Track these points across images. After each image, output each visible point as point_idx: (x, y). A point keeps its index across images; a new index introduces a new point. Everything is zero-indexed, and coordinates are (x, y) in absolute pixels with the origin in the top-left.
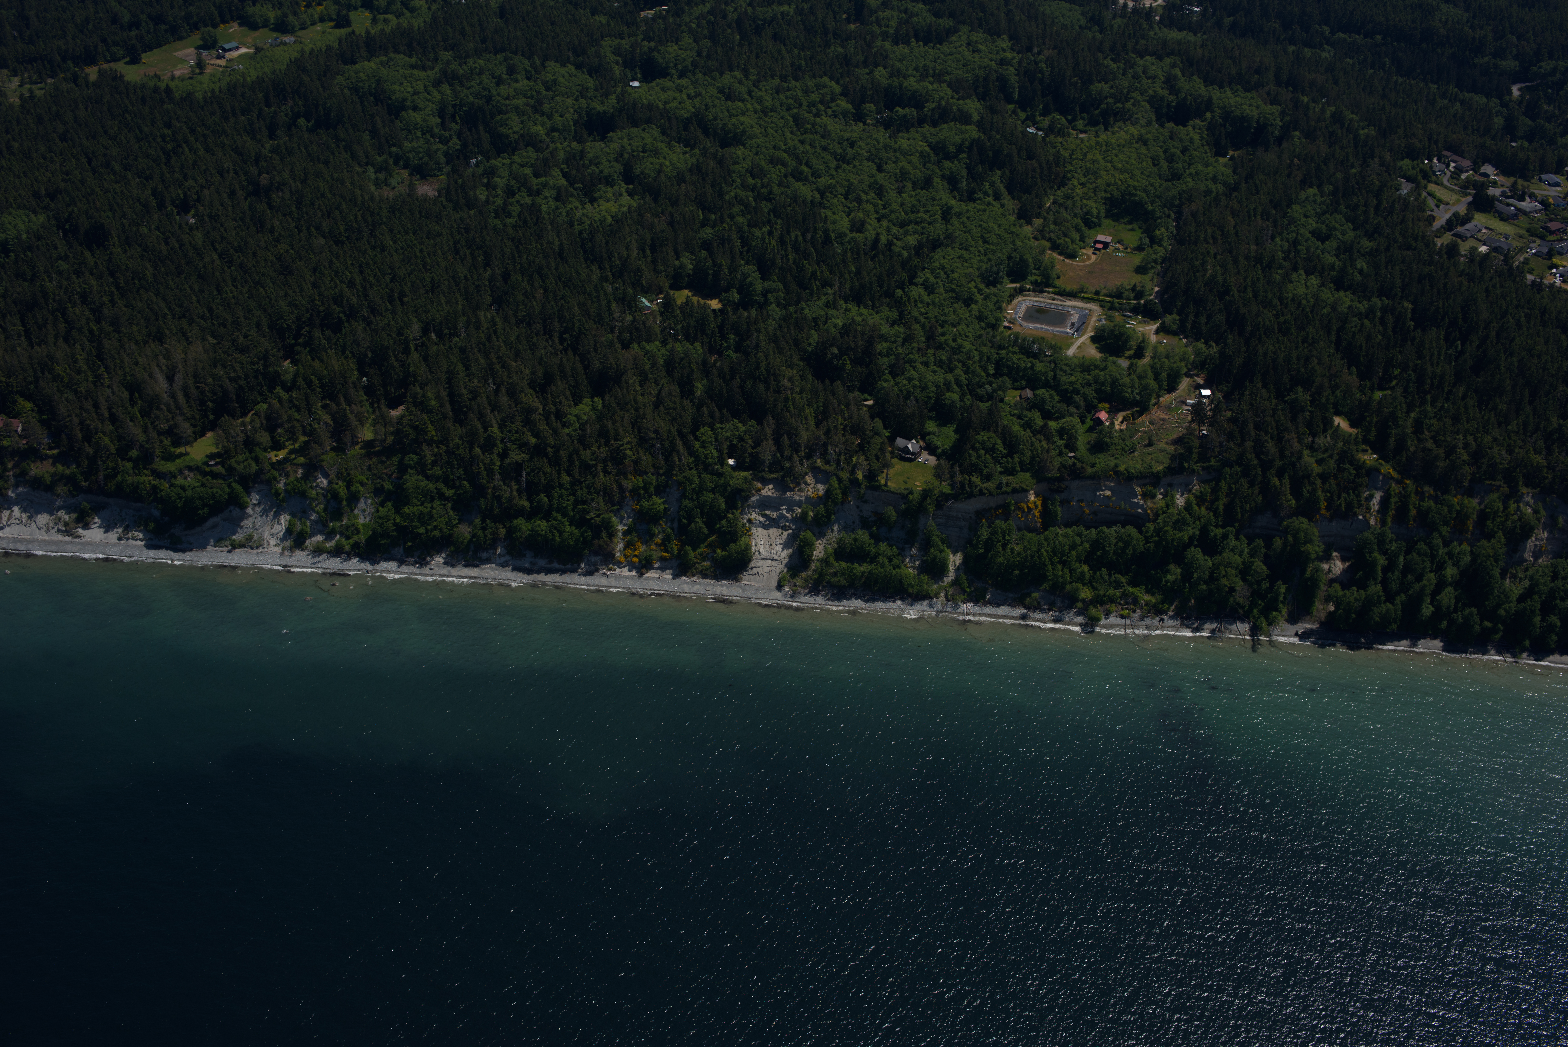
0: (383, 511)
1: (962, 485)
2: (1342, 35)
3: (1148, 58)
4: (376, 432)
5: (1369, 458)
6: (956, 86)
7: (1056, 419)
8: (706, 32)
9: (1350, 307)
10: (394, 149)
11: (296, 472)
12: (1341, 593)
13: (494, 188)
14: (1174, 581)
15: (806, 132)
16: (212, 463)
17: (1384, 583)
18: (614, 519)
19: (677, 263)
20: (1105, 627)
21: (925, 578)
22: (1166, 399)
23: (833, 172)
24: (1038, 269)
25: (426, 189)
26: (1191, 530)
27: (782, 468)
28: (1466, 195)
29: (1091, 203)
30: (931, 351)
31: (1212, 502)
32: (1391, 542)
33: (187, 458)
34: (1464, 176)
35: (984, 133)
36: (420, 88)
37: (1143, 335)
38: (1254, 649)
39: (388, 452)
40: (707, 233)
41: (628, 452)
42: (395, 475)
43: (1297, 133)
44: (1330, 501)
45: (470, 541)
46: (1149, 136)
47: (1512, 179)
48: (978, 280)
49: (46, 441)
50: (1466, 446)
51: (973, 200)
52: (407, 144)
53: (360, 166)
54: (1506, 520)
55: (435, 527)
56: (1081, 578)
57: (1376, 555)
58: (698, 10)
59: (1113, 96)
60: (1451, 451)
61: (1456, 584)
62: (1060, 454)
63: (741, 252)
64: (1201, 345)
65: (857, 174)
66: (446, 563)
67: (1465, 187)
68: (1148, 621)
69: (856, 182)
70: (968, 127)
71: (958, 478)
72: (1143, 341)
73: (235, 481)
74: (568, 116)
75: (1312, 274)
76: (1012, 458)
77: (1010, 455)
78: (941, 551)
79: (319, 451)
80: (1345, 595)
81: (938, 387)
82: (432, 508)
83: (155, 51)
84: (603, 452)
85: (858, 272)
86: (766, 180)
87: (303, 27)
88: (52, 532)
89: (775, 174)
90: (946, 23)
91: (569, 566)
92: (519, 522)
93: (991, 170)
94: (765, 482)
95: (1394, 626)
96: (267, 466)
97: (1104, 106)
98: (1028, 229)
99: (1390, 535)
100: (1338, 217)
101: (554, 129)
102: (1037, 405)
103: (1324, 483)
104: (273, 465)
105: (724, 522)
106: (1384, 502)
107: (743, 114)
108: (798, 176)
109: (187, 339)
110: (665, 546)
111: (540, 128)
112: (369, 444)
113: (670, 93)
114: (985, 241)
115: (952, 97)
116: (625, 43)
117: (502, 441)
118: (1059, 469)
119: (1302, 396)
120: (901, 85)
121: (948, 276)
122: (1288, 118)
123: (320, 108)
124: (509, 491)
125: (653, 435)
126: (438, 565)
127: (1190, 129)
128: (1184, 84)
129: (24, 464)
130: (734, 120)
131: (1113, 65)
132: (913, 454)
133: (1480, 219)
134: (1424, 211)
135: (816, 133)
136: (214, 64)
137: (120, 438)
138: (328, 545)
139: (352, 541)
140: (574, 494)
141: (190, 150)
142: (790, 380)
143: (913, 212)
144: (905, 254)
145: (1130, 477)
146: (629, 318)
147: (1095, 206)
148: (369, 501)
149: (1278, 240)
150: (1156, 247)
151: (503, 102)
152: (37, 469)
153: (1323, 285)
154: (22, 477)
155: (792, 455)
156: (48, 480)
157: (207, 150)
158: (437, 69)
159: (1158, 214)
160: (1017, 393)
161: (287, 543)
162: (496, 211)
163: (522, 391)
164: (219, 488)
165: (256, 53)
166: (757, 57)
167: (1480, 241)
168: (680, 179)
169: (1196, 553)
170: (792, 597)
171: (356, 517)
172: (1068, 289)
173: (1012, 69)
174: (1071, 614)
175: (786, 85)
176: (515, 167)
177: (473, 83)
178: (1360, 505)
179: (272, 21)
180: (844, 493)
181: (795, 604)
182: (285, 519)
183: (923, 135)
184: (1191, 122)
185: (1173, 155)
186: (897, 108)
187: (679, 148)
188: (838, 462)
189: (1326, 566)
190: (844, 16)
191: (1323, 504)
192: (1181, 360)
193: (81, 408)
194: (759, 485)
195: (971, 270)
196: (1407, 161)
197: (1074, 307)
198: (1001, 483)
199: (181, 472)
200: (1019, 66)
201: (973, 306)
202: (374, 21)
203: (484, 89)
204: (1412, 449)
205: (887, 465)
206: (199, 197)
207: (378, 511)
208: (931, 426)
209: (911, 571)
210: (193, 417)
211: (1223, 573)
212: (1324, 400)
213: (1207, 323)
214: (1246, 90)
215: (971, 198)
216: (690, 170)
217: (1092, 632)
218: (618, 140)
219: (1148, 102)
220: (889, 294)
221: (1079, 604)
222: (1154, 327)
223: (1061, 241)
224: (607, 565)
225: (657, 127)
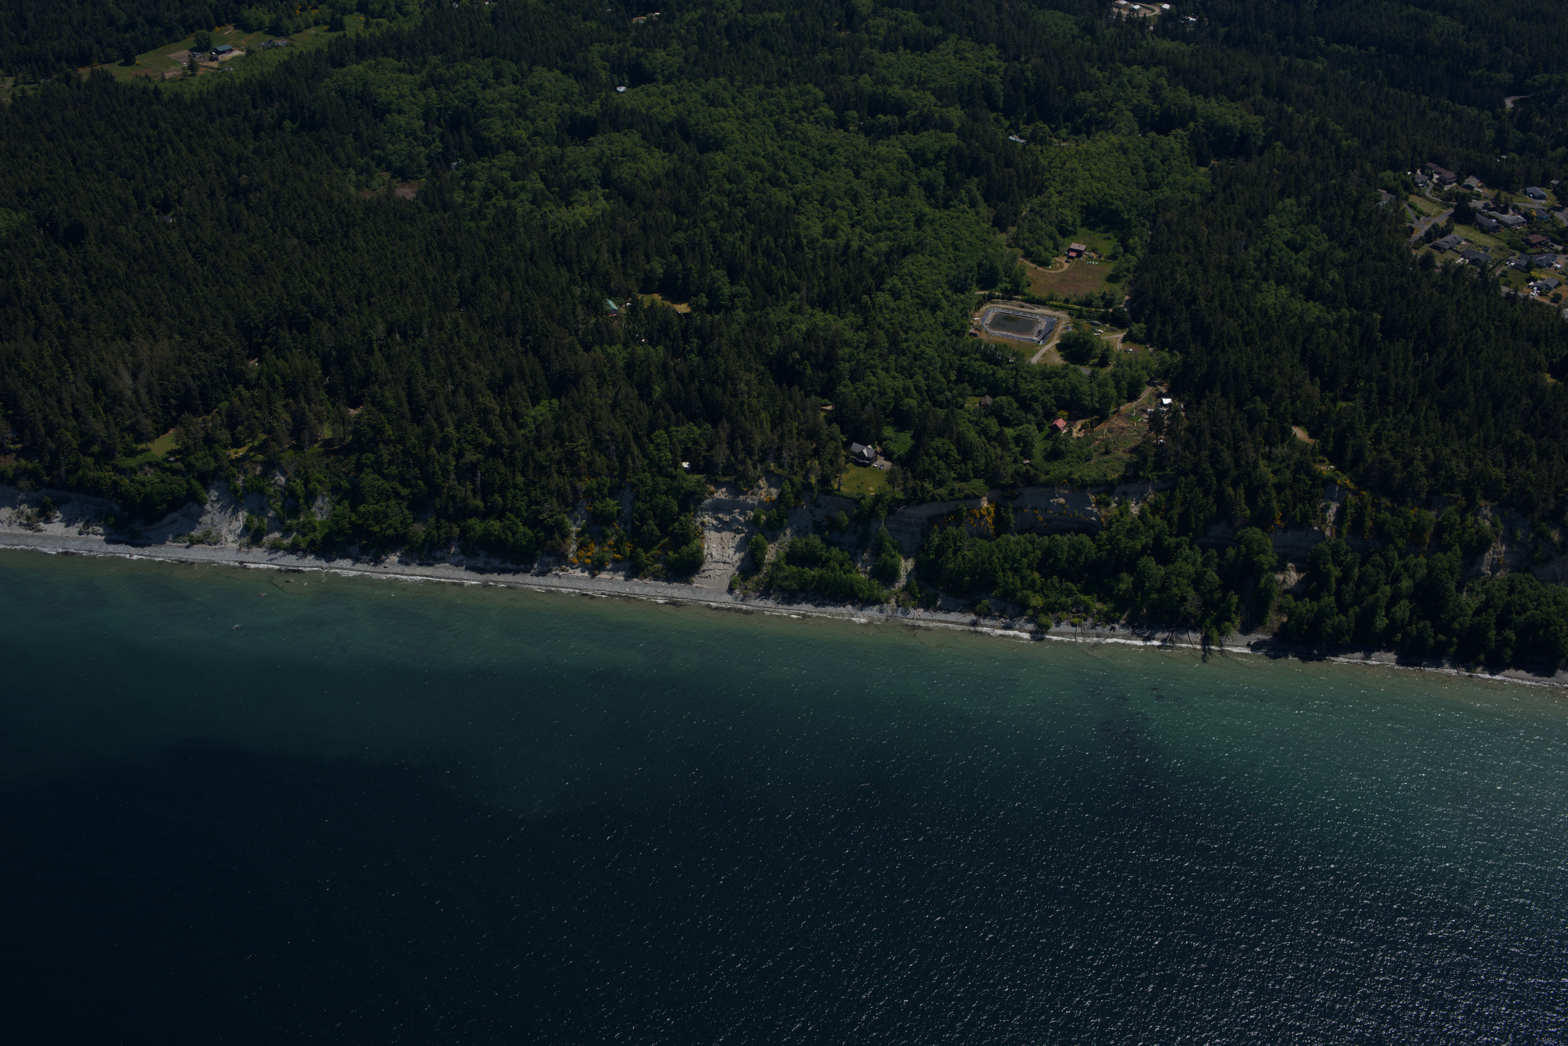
0: (339, 509)
1: (914, 491)
2: (1336, 46)
3: (1135, 67)
4: (334, 431)
5: (1326, 469)
6: (940, 94)
7: (1013, 426)
8: (695, 38)
9: (1318, 317)
10: (377, 152)
11: (255, 469)
12: (1293, 604)
13: (472, 191)
14: (1127, 590)
15: (786, 138)
16: (172, 459)
17: (1338, 594)
18: (567, 520)
19: (648, 267)
20: (1055, 634)
21: (875, 583)
22: (1126, 407)
23: (810, 178)
24: (1009, 276)
25: (406, 192)
26: (1144, 539)
27: (736, 472)
28: (1448, 207)
29: (1067, 212)
30: (893, 357)
31: (1167, 511)
32: (1346, 553)
33: (148, 454)
34: (1447, 188)
35: (964, 141)
36: (406, 90)
37: (1108, 343)
38: (1204, 659)
39: (347, 450)
40: (680, 237)
41: (583, 454)
42: (353, 474)
43: (1279, 143)
44: (1285, 512)
45: (425, 541)
46: (1130, 145)
47: (1497, 191)
48: (946, 287)
49: (10, 435)
50: (1424, 458)
51: (948, 207)
52: (390, 146)
53: (341, 167)
54: (1463, 533)
55: (390, 526)
57: (1330, 566)
58: (688, 17)
59: (1096, 105)
60: (1408, 463)
61: (1412, 597)
62: (1015, 461)
63: (712, 257)
64: (1165, 354)
65: (834, 180)
66: (400, 562)
67: (1447, 199)
68: (1099, 629)
69: (832, 188)
70: (948, 135)
71: (911, 484)
72: (1108, 349)
73: (194, 477)
74: (551, 120)
75: (1283, 284)
76: (966, 464)
77: (964, 461)
78: (893, 557)
79: (277, 449)
80: (1297, 606)
81: (896, 393)
82: (387, 506)
83: (149, 53)
84: (557, 454)
85: (827, 278)
86: (742, 185)
87: (298, 31)
88: (15, 525)
89: (751, 179)
90: (937, 31)
91: (522, 566)
92: (473, 522)
93: (968, 177)
94: (718, 485)
95: (1347, 638)
96: (226, 463)
97: (1087, 115)
98: (1002, 237)
99: (1345, 547)
100: (1314, 227)
101: (536, 133)
102: (995, 412)
103: (1279, 493)
104: (232, 462)
105: (676, 525)
106: (1340, 514)
107: (725, 120)
108: (775, 182)
109: (154, 337)
110: (618, 547)
111: (523, 132)
112: (328, 443)
113: (653, 98)
114: (956, 249)
115: (935, 105)
116: (614, 49)
118: (1012, 476)
119: (1261, 406)
120: (885, 92)
121: (916, 283)
122: (1271, 128)
123: (305, 110)
124: (464, 491)
125: (608, 437)
126: (392, 564)
127: (1172, 138)
128: (1168, 94)
130: (715, 126)
131: (1099, 74)
132: (868, 459)
133: (1460, 231)
134: (1403, 222)
135: (797, 139)
136: (207, 65)
137: (82, 434)
138: (285, 542)
139: (308, 538)
140: (528, 495)
141: (174, 151)
142: (748, 384)
143: (887, 219)
144: (876, 259)
145: (1084, 485)
146: (593, 321)
147: (1070, 215)
148: (327, 499)
149: (1251, 250)
150: (1129, 256)
151: (487, 105)
153: (1292, 295)
155: (745, 459)
156: (11, 474)
157: (191, 151)
158: (424, 73)
159: (1134, 223)
160: (977, 400)
161: (245, 540)
162: (471, 214)
163: (480, 392)
164: (178, 484)
165: (247, 56)
166: (744, 63)
167: (1458, 253)
168: (656, 183)
169: (1149, 563)
170: (742, 600)
171: (313, 515)
172: (1037, 297)
173: (997, 77)
174: (1022, 622)
175: (770, 91)
177: (458, 87)
178: (1316, 516)
179: (267, 23)
180: (797, 497)
181: (744, 607)
182: (242, 516)
183: (902, 142)
184: (1174, 132)
185: (1153, 164)
186: (880, 116)
187: (658, 153)
188: (791, 466)
189: (1280, 577)
190: (836, 24)
191: (1278, 515)
192: (1143, 368)
193: (45, 403)
194: (712, 488)
195: (939, 277)
196: (1389, 173)
197: (1042, 315)
198: (953, 490)
199: (141, 467)
200: (1005, 74)
201: (939, 313)
202: (367, 24)
203: (470, 93)
204: (1369, 461)
205: (840, 471)
206: (180, 197)
207: (334, 509)
208: (888, 432)
209: (862, 576)
210: (155, 414)
211: (1175, 582)
212: (1282, 410)
213: (1173, 332)
214: (1232, 100)
215: (946, 205)
216: (667, 175)
217: (1041, 639)
218: (599, 145)
219: (1131, 111)
220: (855, 300)
221: (1030, 612)
222: (1121, 335)
223: (1034, 249)
224: (560, 566)
225: (638, 132)
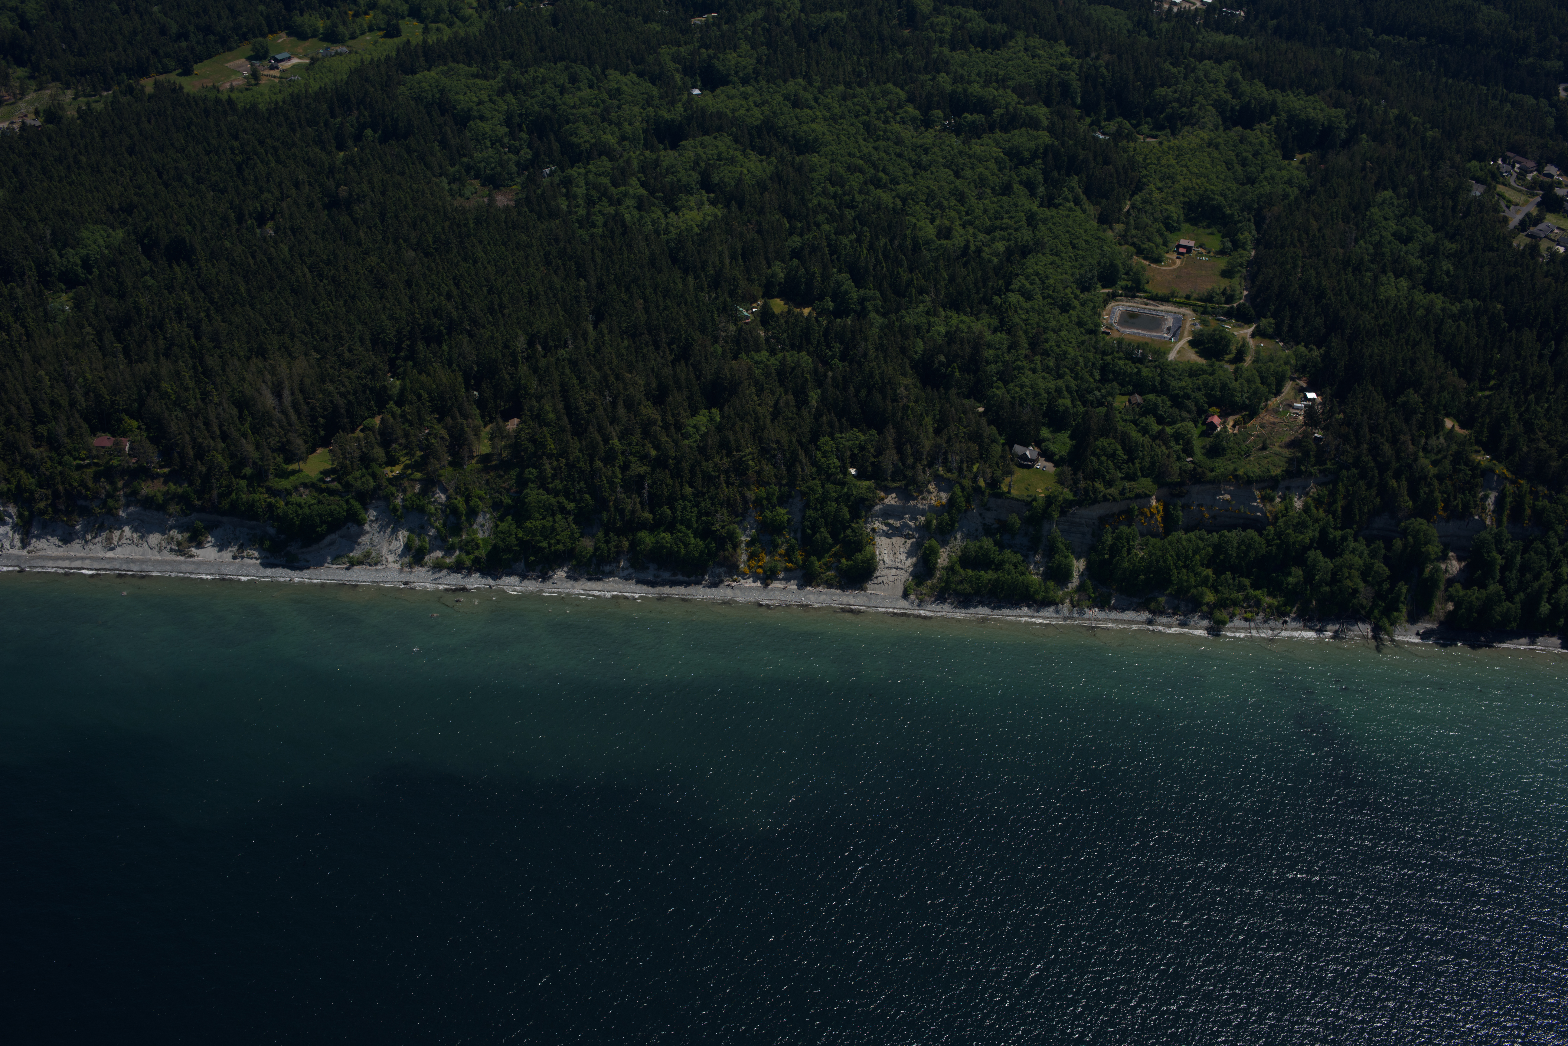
0: (503, 526)
1: (1086, 491)
2: (1385, 37)
3: (1206, 62)
4: (493, 446)
5: (1483, 459)
6: (1020, 91)
7: (1171, 424)
8: (762, 39)
9: (1443, 309)
10: (465, 159)
11: (413, 487)
12: (1462, 593)
13: (575, 197)
14: (1297, 584)
15: (878, 139)
16: (328, 479)
17: (1503, 581)
18: (738, 530)
19: (769, 271)
20: (1230, 630)
21: (1051, 584)
22: (1274, 402)
23: (912, 179)
24: (1127, 274)
25: (502, 200)
26: (1311, 533)
27: (905, 477)
28: (1534, 195)
29: (1171, 208)
30: (1038, 358)
31: (1330, 504)
32: (1507, 541)
33: (300, 474)
34: (1529, 177)
35: (1057, 139)
36: (485, 97)
37: (1241, 339)
38: (1378, 649)
39: (505, 466)
40: (795, 241)
41: (751, 463)
42: (514, 489)
43: (1364, 136)
44: (1446, 502)
45: (594, 554)
46: (1220, 140)
48: (1074, 286)
49: (156, 459)
51: (1056, 206)
52: (477, 155)
53: (434, 176)
55: (558, 542)
56: (1205, 582)
57: (1495, 554)
58: (751, 17)
59: (1178, 100)
60: (1563, 451)
62: (1179, 459)
63: (832, 261)
64: (1301, 348)
65: (935, 180)
66: (568, 577)
67: (1531, 188)
68: (1272, 623)
69: (936, 188)
70: (1040, 133)
71: (1082, 484)
72: (1244, 345)
73: (353, 497)
74: (637, 124)
75: (1401, 276)
76: (1134, 464)
77: (1131, 460)
78: (1066, 557)
79: (437, 466)
80: (1466, 595)
81: (1049, 393)
82: (554, 521)
83: (206, 62)
84: (725, 463)
85: (952, 280)
86: (847, 188)
87: (353, 37)
88: (165, 551)
89: (855, 181)
90: (1000, 28)
91: (693, 578)
92: (643, 534)
93: (1068, 175)
94: (888, 491)
95: (1514, 625)
96: (384, 482)
97: (1169, 110)
98: (1110, 234)
99: (1507, 535)
100: (1418, 219)
101: (623, 138)
102: (1149, 410)
103: (1440, 484)
104: (390, 480)
105: (848, 532)
106: (1500, 503)
107: (813, 121)
108: (877, 183)
109: (290, 355)
110: (789, 556)
111: (610, 136)
112: (485, 459)
113: (737, 100)
114: (1074, 247)
115: (1019, 103)
116: (683, 50)
117: (623, 453)
118: (1180, 475)
119: (1413, 397)
120: (965, 90)
121: (1043, 282)
122: (1353, 121)
123: (387, 119)
124: (631, 503)
125: (775, 446)
126: (561, 579)
127: (1259, 133)
128: (1245, 87)
129: (136, 483)
130: (805, 127)
131: (1174, 70)
132: (1031, 460)
133: (1551, 220)
134: (1498, 212)
135: (888, 139)
136: (269, 75)
137: (232, 456)
138: (447, 561)
139: (472, 557)
140: (697, 506)
141: (262, 162)
142: (906, 388)
143: (996, 219)
144: (996, 260)
145: (1249, 482)
146: (732, 328)
147: (1175, 211)
148: (488, 516)
149: (1362, 242)
150: (1241, 251)
151: (569, 111)
152: (147, 488)
153: (1413, 287)
154: (133, 497)
155: (913, 464)
156: (160, 498)
157: (278, 162)
158: (499, 78)
159: (1236, 218)
160: (1126, 398)
161: (406, 560)
162: (578, 221)
163: (639, 404)
164: (337, 505)
165: (311, 64)
166: (818, 64)
167: (1553, 241)
168: (762, 187)
169: (1315, 555)
170: (919, 605)
171: (475, 532)
172: (1159, 294)
173: (1073, 74)
174: (1196, 618)
175: (851, 92)
176: (591, 177)
177: (537, 92)
178: (1476, 506)
179: (321, 31)
180: (968, 501)
181: (922, 613)
182: (403, 535)
184: (1257, 126)
185: (1246, 159)
186: (966, 114)
187: (753, 155)
188: (960, 470)
189: (1443, 566)
190: (897, 22)
191: (1440, 505)
192: (1286, 363)
193: (192, 426)
194: (882, 494)
195: (1064, 276)
196: (1474, 163)
197: (1167, 312)
198: (1124, 489)
199: (296, 489)
200: (1080, 71)
201: (1071, 312)
202: (426, 30)
203: (549, 98)
205: (1010, 473)
206: (275, 210)
207: (497, 526)
208: (1045, 433)
209: (1035, 577)
210: (305, 434)
212: (1435, 402)
213: (1304, 327)
214: (1308, 93)
215: (1049, 202)
216: (771, 178)
217: (1218, 635)
218: (692, 149)
219: (1212, 105)
220: (986, 300)
221: (1205, 608)
222: (1250, 330)
223: (1146, 246)
224: (731, 577)
225: (729, 135)
